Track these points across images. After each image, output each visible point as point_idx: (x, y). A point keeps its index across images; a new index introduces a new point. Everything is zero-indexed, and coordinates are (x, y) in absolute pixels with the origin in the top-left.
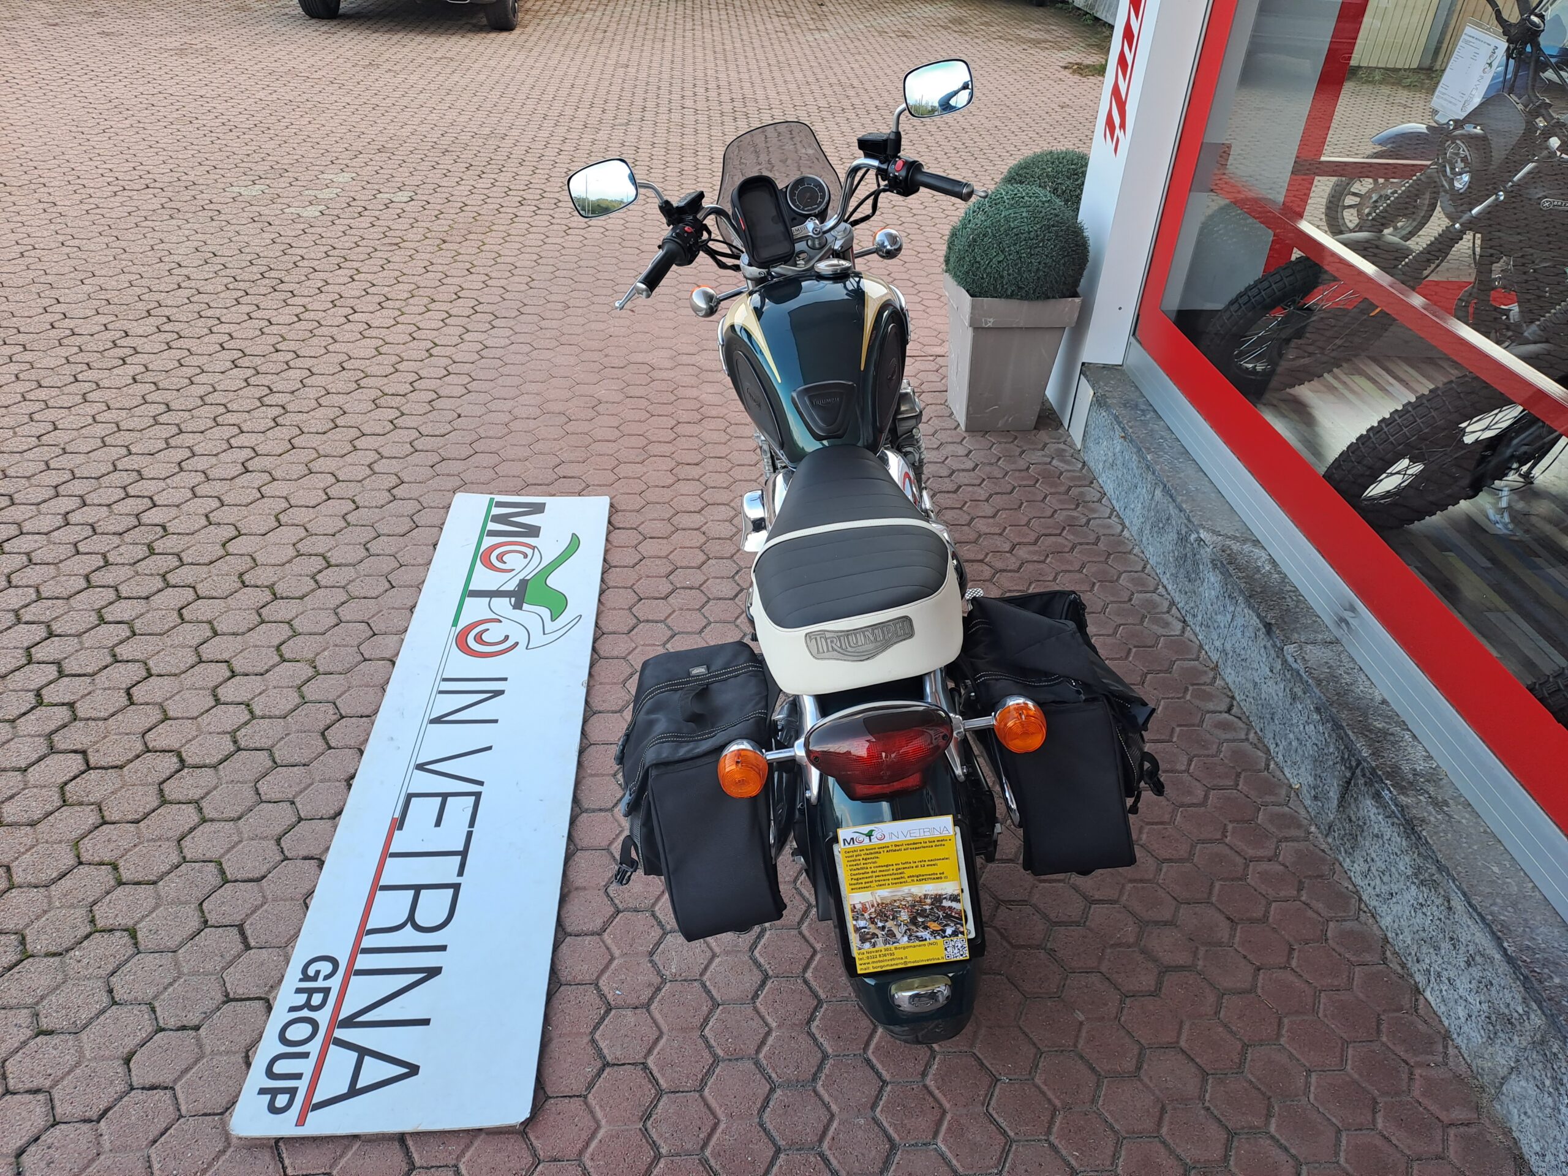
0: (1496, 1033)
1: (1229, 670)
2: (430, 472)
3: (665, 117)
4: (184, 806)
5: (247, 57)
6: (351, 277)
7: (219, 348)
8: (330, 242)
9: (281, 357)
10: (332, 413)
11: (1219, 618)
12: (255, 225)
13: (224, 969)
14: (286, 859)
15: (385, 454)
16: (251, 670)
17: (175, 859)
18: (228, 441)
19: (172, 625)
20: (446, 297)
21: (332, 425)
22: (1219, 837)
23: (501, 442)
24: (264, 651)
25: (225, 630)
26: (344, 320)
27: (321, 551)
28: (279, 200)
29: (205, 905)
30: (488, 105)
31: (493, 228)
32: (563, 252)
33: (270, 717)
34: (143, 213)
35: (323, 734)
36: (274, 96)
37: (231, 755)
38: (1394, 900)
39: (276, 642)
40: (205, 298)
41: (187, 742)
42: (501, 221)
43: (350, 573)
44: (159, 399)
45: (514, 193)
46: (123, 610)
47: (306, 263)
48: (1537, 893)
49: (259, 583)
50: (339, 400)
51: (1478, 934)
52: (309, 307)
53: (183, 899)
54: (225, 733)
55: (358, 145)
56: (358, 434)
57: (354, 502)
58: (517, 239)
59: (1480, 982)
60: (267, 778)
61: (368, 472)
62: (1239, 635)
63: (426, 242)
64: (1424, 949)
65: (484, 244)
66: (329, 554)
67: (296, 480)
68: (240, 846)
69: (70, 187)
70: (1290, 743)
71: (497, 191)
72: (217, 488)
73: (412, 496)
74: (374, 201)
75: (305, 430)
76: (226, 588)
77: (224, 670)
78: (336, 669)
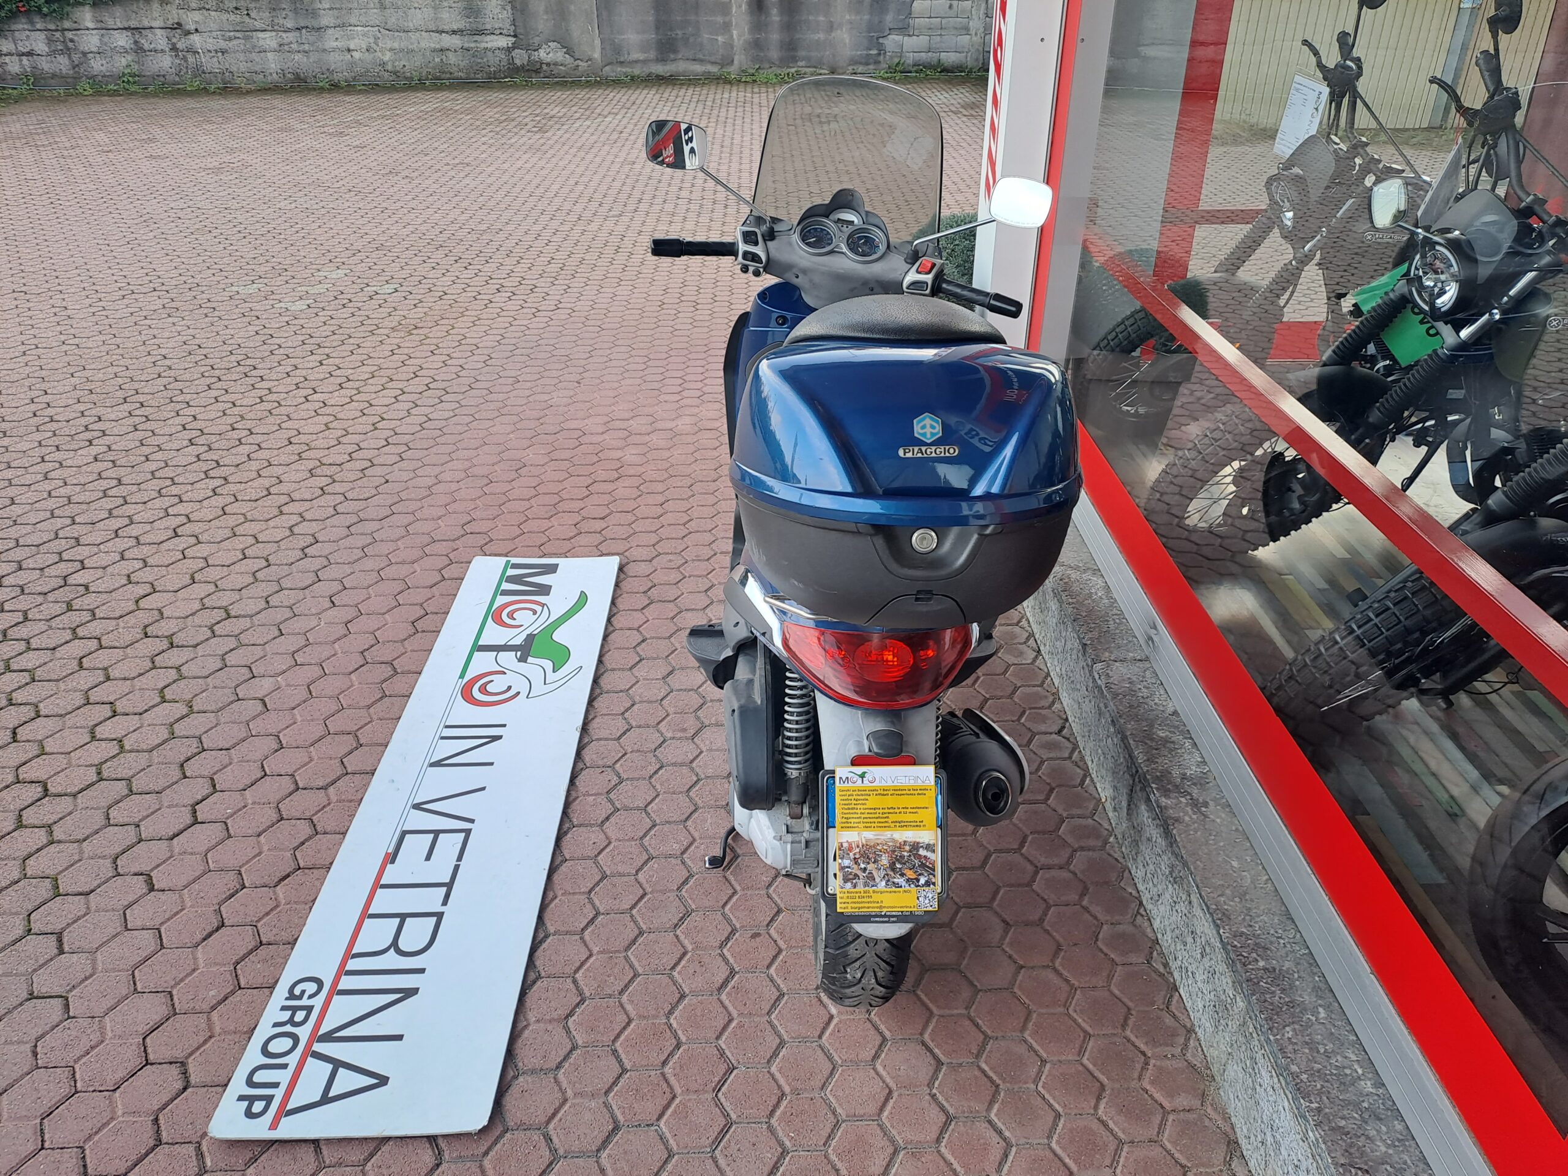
0: (1219, 1021)
1: (1065, 694)
2: (345, 532)
3: (659, 207)
4: (37, 830)
5: (278, 172)
6: (320, 362)
7: (180, 428)
8: (309, 331)
9: (236, 435)
10: (266, 482)
12: (244, 319)
13: (35, 970)
14: (119, 875)
15: (308, 517)
16: (131, 710)
17: (16, 875)
18: (166, 510)
19: (69, 672)
20: (405, 377)
21: (265, 493)
22: (1016, 847)
23: (419, 504)
24: (147, 693)
25: (117, 675)
26: (303, 400)
27: (224, 604)
28: (272, 297)
29: (32, 916)
30: (492, 203)
32: (527, 332)
33: (138, 751)
34: (144, 313)
35: (182, 765)
36: (293, 205)
37: (92, 784)
38: (1160, 901)
39: (161, 685)
41: (54, 775)
42: (475, 307)
43: (245, 623)
44: (113, 475)
45: (495, 281)
46: (30, 660)
47: (282, 351)
49: (160, 634)
50: (279, 471)
52: (274, 390)
53: (14, 911)
54: (91, 765)
55: (358, 245)
56: (287, 499)
57: (267, 561)
58: (486, 322)
59: (1209, 972)
60: (120, 804)
61: (288, 533)
62: (1069, 658)
63: (400, 328)
64: (1179, 946)
65: (453, 328)
66: (231, 607)
67: (219, 543)
68: (78, 865)
69: (83, 293)
71: (480, 280)
72: (145, 550)
73: (324, 554)
74: (360, 294)
75: (239, 498)
76: (128, 638)
77: (106, 711)
78: (209, 708)
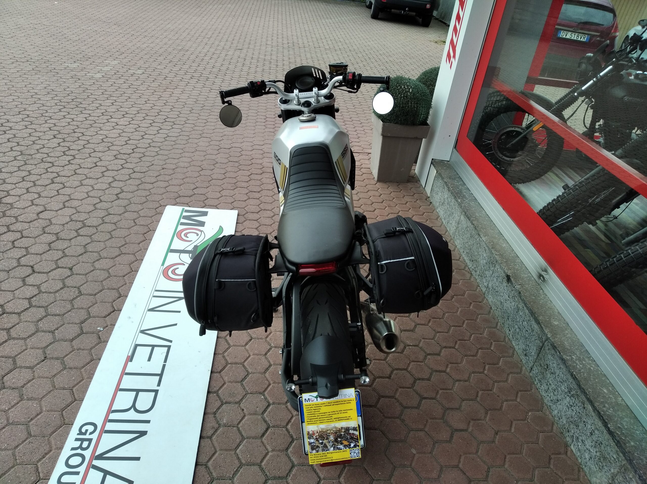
0: (603, 467)
1: (490, 296)
2: (137, 188)
5: (80, 12)
6: (112, 103)
7: (48, 129)
8: (105, 88)
9: (76, 135)
10: (95, 160)
11: (487, 272)
12: (73, 79)
13: (9, 409)
14: (47, 358)
15: (117, 179)
16: (42, 271)
18: (46, 169)
19: (8, 248)
20: (153, 114)
21: (94, 165)
22: (482, 371)
23: (170, 177)
24: (50, 262)
25: (33, 252)
26: (106, 121)
27: (82, 219)
28: (85, 70)
29: (5, 378)
30: (182, 37)
31: (178, 87)
33: (48, 293)
34: (24, 72)
35: (72, 302)
36: (89, 28)
38: (559, 403)
39: (56, 259)
40: (45, 108)
42: (182, 85)
43: (93, 230)
44: (18, 149)
45: (189, 73)
47: (93, 96)
48: (623, 403)
49: (52, 232)
50: (100, 155)
51: (596, 420)
52: (92, 115)
54: (26, 299)
55: (123, 50)
56: (106, 170)
57: (100, 199)
58: (188, 92)
59: (596, 442)
60: (43, 321)
61: (108, 186)
62: (495, 280)
63: (148, 91)
64: (572, 426)
65: (173, 93)
66: (85, 221)
67: (75, 188)
68: (26, 351)
70: (516, 330)
71: (182, 72)
72: (39, 189)
73: (127, 198)
74: (126, 73)
75: (82, 166)
76: (37, 233)
77: (29, 271)
78: (81, 273)
